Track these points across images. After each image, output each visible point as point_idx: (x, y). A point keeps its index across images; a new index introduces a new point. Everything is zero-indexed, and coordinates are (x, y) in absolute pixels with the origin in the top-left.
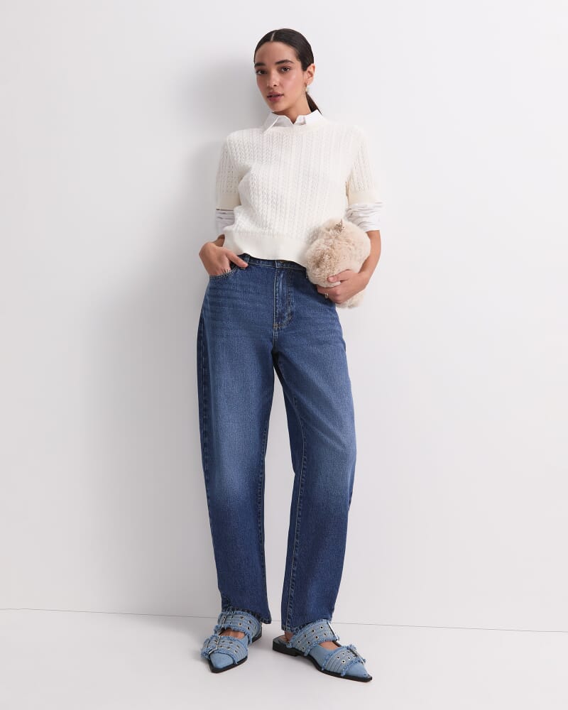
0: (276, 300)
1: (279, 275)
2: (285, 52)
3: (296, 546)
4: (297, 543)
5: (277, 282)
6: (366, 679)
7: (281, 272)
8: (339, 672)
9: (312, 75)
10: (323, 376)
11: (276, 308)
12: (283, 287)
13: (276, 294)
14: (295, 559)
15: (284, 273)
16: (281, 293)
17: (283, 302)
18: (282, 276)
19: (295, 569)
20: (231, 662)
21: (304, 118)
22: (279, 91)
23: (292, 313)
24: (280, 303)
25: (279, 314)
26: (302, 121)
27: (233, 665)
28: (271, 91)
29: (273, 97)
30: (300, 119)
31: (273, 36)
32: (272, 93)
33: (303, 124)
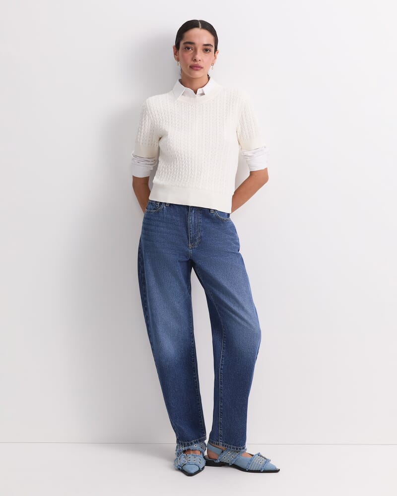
0: (190, 228)
1: (192, 211)
3: (221, 390)
4: (221, 387)
5: (190, 216)
6: (277, 471)
8: (259, 469)
9: (216, 58)
11: (190, 233)
12: (194, 219)
13: (190, 224)
14: (221, 398)
15: (195, 210)
16: (193, 224)
17: (195, 230)
18: (193, 212)
19: (222, 405)
20: (198, 469)
23: (201, 237)
24: (193, 231)
25: (192, 238)
27: (199, 471)
29: (195, 68)
30: (199, 91)
31: (200, 24)
32: (196, 65)
33: (203, 94)
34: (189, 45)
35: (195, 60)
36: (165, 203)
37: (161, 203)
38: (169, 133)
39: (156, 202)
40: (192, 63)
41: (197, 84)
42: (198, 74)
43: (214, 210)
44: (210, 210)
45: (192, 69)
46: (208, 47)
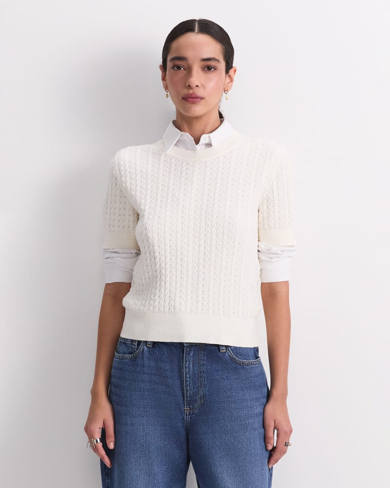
0: (187, 381)
1: (189, 354)
2: (209, 47)
5: (186, 361)
7: (190, 350)
9: (232, 81)
10: (235, 468)
11: (187, 390)
12: (193, 367)
13: (186, 374)
15: (194, 350)
16: (191, 373)
17: (194, 383)
18: (192, 354)
21: (209, 137)
22: (200, 92)
23: (204, 396)
24: (191, 385)
25: (190, 397)
26: (207, 141)
28: (191, 91)
29: (191, 100)
30: (204, 139)
31: (197, 26)
32: (191, 94)
33: (209, 145)
34: (179, 63)
35: (189, 86)
36: (146, 342)
37: (139, 342)
38: (146, 213)
39: (132, 341)
40: (185, 92)
41: (198, 126)
42: (198, 109)
43: (227, 347)
44: (218, 346)
45: (187, 101)
46: (212, 63)
